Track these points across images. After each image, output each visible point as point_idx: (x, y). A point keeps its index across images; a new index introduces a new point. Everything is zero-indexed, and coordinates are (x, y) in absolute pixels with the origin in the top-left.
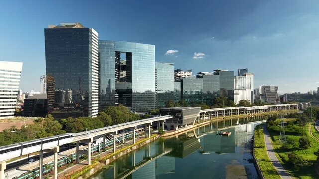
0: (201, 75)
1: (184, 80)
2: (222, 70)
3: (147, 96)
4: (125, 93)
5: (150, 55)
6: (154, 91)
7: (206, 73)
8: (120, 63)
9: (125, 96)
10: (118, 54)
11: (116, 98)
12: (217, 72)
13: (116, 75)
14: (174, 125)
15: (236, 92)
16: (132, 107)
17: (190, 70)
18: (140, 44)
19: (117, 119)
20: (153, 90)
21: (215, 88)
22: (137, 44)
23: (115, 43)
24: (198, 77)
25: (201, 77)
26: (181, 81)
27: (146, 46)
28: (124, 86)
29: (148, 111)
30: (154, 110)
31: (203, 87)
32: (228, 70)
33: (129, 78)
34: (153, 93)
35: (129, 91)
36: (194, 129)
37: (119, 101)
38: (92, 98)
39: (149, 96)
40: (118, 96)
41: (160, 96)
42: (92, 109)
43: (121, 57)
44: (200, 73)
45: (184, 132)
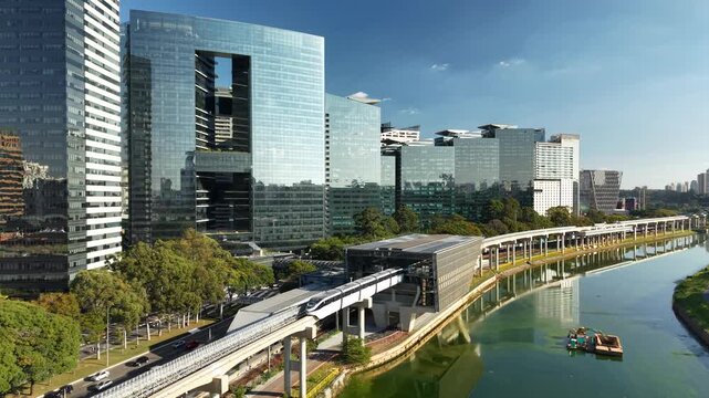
0: (448, 138)
1: (404, 152)
2: (502, 127)
3: (298, 196)
4: (228, 186)
5: (308, 66)
6: (324, 182)
7: (462, 133)
8: (213, 90)
9: (231, 195)
10: (206, 61)
11: (200, 202)
12: (490, 131)
13: (198, 128)
14: (403, 311)
15: (537, 185)
16: (250, 229)
17: (416, 128)
18: (276, 31)
19: (168, 293)
20: (318, 180)
21: (486, 172)
22: (268, 30)
23: (193, 25)
24: (439, 142)
25: (450, 144)
26: (397, 154)
27: (295, 39)
28: (228, 163)
29: (303, 243)
30: (322, 240)
31: (456, 171)
32: (515, 127)
33: (243, 141)
34: (320, 188)
35: (244, 179)
36: (458, 314)
37: (209, 213)
38: (86, 205)
39: (305, 196)
40: (207, 195)
41: (338, 196)
42: (90, 244)
43: (216, 72)
44: (446, 133)
45: (434, 334)
